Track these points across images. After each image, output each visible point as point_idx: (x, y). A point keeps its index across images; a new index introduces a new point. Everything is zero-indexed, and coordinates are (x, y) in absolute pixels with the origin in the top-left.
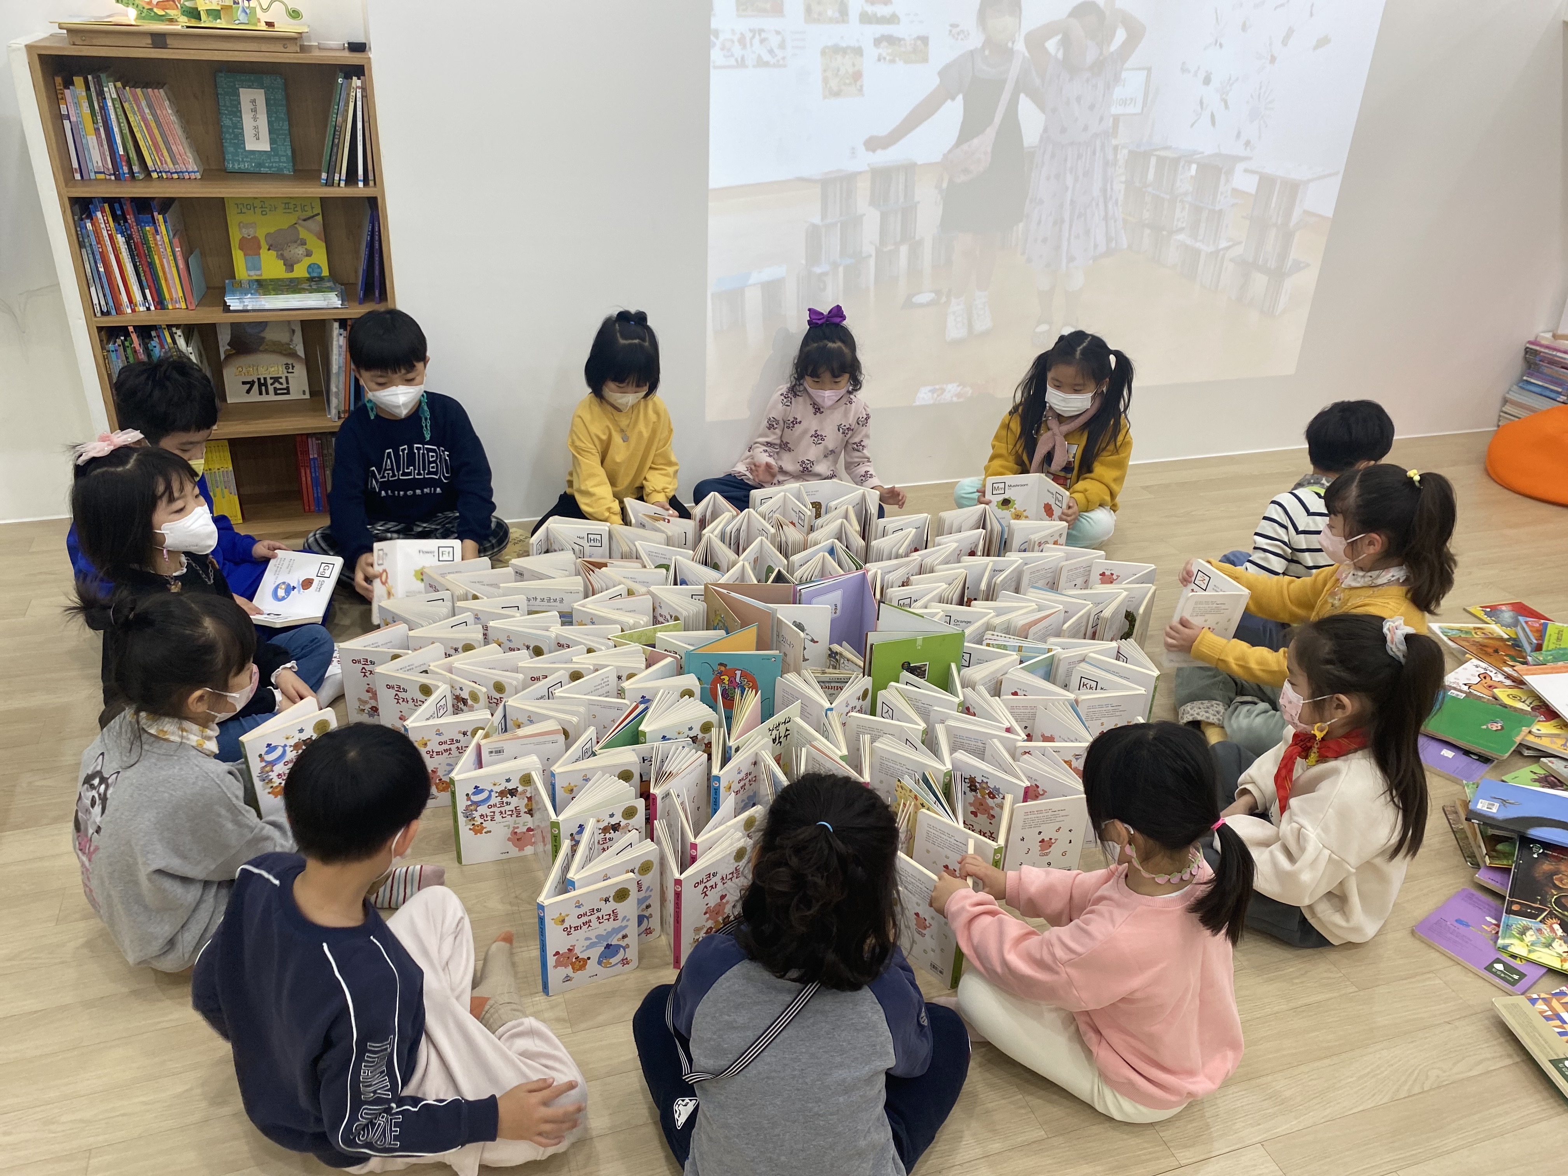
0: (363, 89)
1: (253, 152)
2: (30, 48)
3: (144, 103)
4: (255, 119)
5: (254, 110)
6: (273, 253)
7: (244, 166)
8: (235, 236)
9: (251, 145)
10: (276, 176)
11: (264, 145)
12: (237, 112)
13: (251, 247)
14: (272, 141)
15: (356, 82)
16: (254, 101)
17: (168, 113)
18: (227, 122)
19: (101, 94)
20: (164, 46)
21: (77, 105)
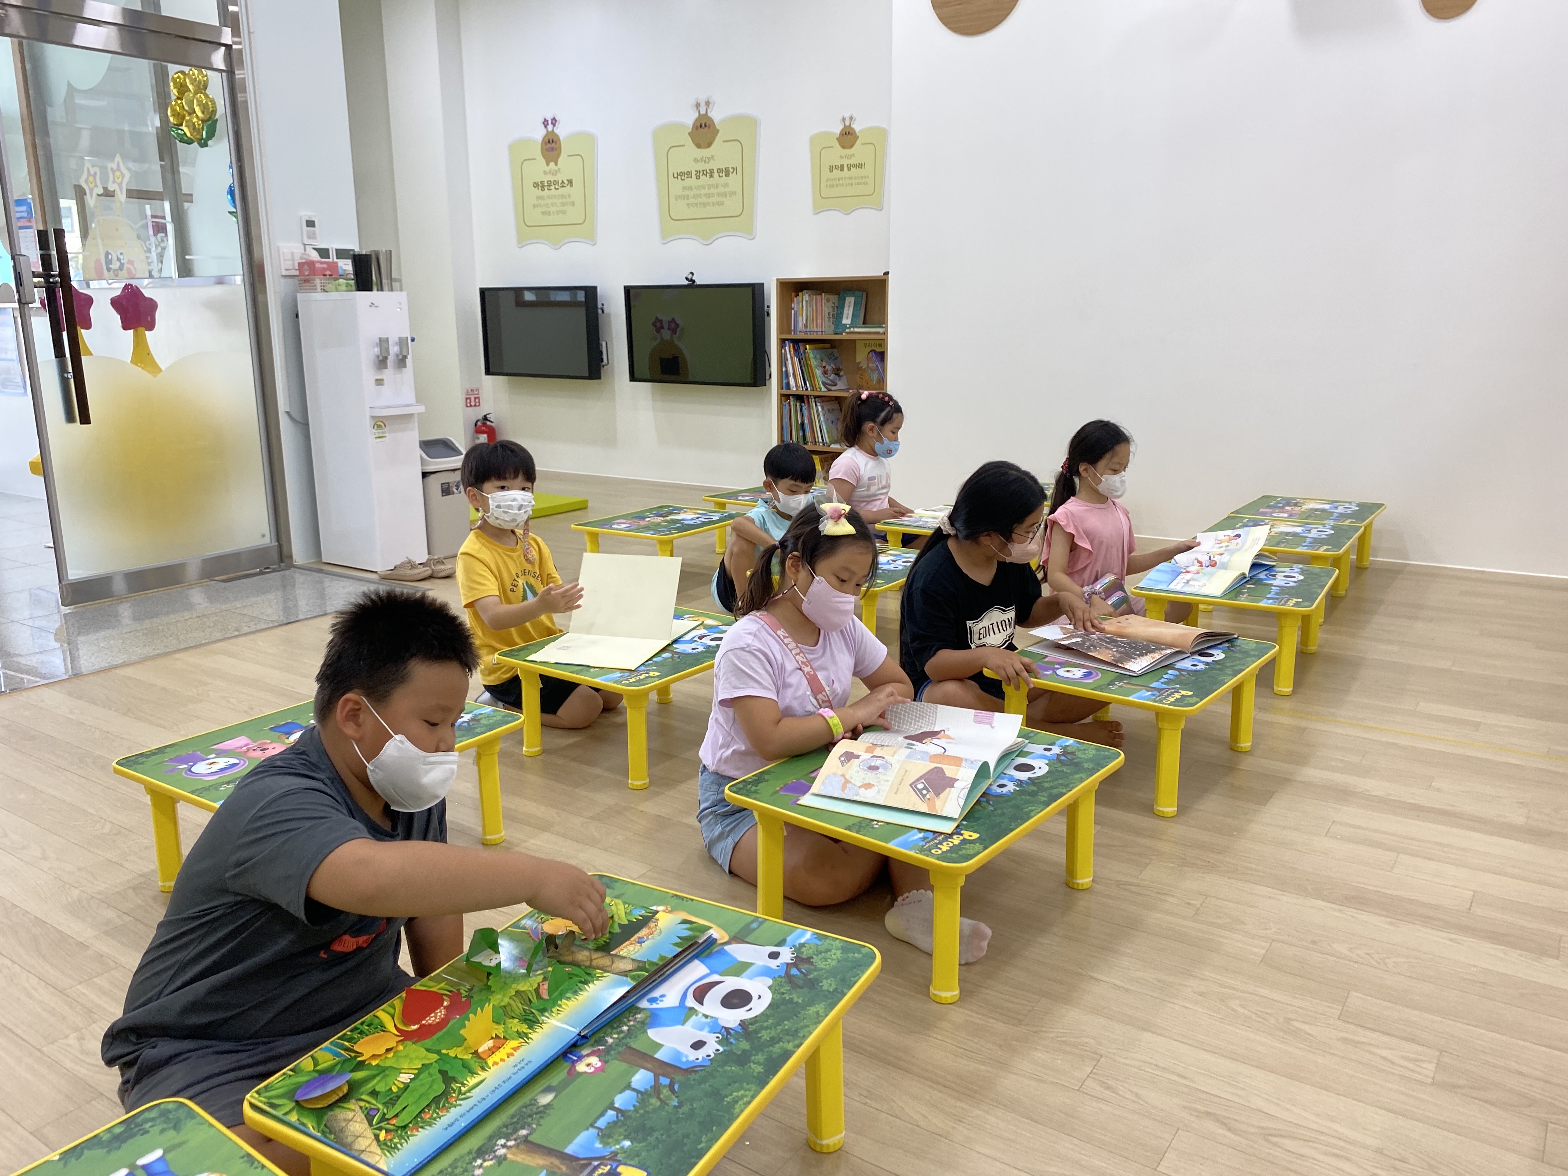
2: (777, 281)
21: (798, 303)
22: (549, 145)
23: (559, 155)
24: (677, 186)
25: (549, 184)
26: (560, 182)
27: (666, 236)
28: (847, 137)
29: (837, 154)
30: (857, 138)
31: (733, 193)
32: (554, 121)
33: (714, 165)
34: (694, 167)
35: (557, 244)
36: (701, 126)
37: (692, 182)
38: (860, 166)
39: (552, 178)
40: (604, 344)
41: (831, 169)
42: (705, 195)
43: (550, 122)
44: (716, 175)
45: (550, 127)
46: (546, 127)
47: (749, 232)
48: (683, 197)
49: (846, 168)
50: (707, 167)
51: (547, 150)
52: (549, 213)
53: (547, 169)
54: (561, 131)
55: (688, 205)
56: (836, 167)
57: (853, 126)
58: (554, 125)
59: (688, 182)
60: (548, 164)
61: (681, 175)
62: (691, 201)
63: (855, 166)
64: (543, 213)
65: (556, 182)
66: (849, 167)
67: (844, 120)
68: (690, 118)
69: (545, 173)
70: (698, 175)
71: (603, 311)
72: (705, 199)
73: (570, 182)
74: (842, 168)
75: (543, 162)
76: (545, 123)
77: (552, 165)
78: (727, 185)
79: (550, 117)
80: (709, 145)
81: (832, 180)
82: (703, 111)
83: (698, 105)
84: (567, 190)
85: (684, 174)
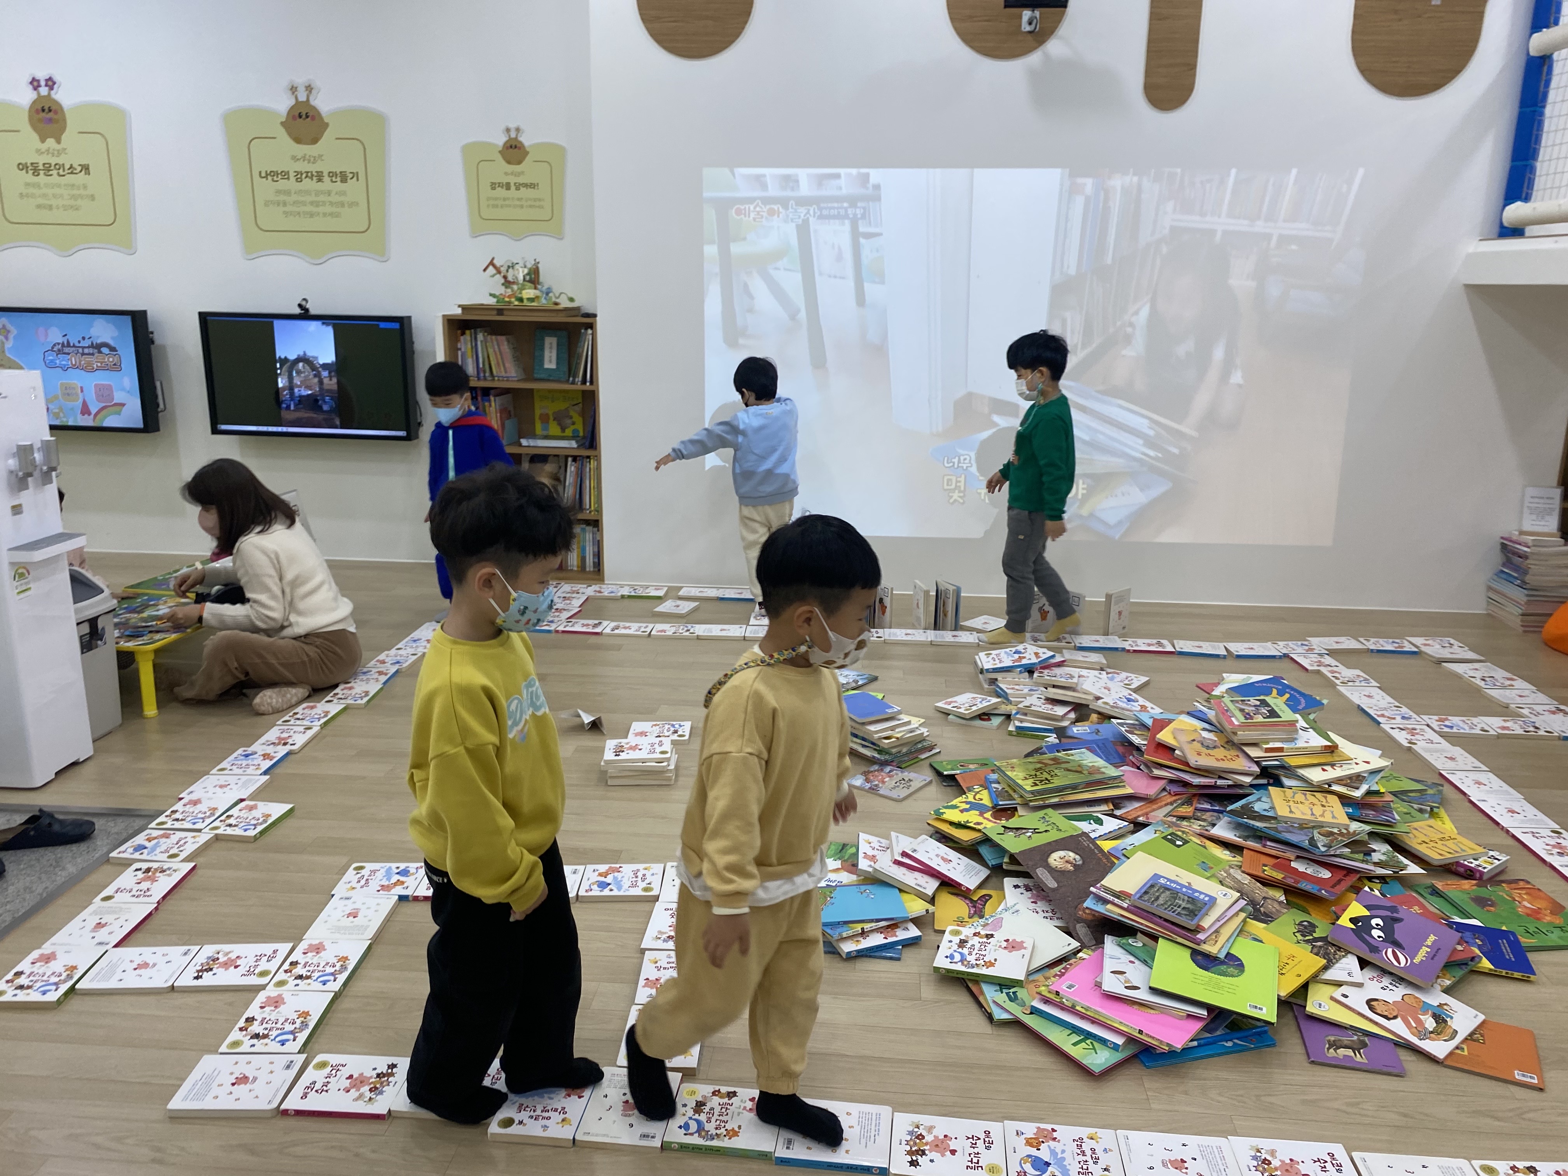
0: (592, 334)
1: (547, 369)
2: (444, 316)
3: (495, 343)
4: (551, 352)
5: (551, 348)
6: (555, 422)
7: (543, 376)
8: (538, 412)
9: (547, 366)
10: (558, 381)
11: (553, 366)
12: (542, 349)
13: (545, 419)
14: (558, 364)
15: (590, 331)
16: (551, 344)
17: (506, 348)
18: (537, 354)
19: (476, 339)
20: (502, 314)
21: (466, 343)
22: (44, 114)
23: (63, 129)
24: (265, 189)
25: (47, 168)
26: (67, 166)
27: (251, 249)
28: (514, 150)
29: (501, 170)
30: (527, 153)
31: (353, 204)
32: (51, 83)
33: (324, 167)
34: (293, 167)
35: (65, 249)
36: (300, 116)
37: (291, 184)
38: (532, 186)
39: (53, 161)
40: (158, 384)
41: (493, 186)
42: (312, 203)
43: (43, 83)
44: (326, 179)
45: (44, 91)
46: (35, 89)
47: (380, 252)
48: (277, 203)
49: (513, 187)
50: (313, 168)
51: (40, 120)
52: (50, 207)
53: (42, 147)
54: (64, 96)
55: (285, 213)
56: (500, 185)
57: (521, 139)
58: (51, 88)
59: (282, 184)
60: (43, 141)
61: (272, 175)
62: (289, 208)
63: (526, 185)
64: (39, 206)
65: (59, 166)
66: (518, 187)
67: (508, 130)
68: (283, 104)
69: (39, 152)
70: (299, 177)
71: (153, 342)
72: (309, 208)
73: (86, 168)
74: (508, 186)
75: (35, 136)
76: (35, 83)
77: (51, 142)
78: (344, 193)
79: (42, 76)
80: (315, 141)
81: (496, 199)
82: (302, 98)
83: (293, 89)
84: (81, 177)
85: (276, 174)
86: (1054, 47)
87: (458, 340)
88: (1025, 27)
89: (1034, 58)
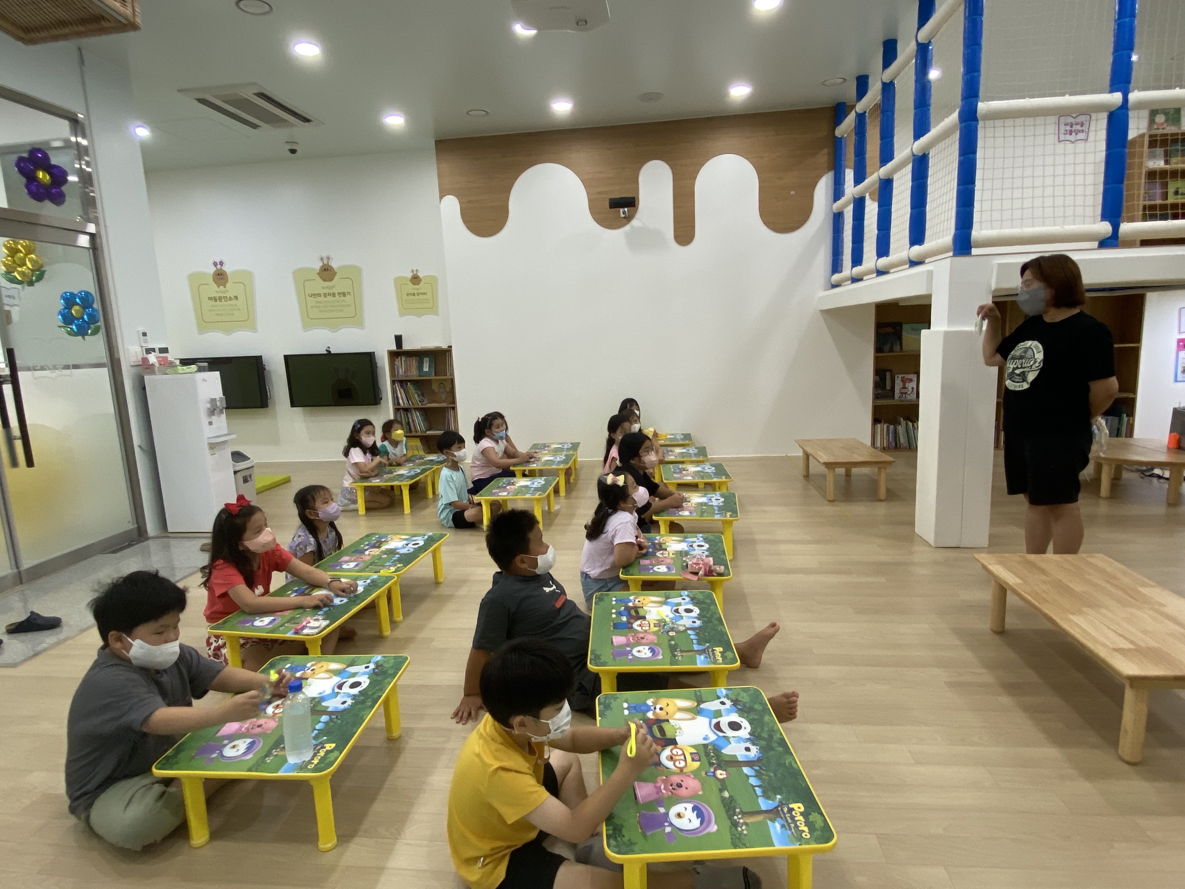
0: (451, 355)
2: (387, 351)
4: (427, 363)
5: (427, 361)
22: (219, 276)
23: (227, 282)
24: (311, 301)
25: (220, 299)
26: (228, 297)
27: (306, 327)
28: (416, 279)
29: (411, 287)
30: (421, 280)
31: (349, 306)
32: (221, 263)
33: (336, 291)
34: (322, 292)
35: (228, 331)
36: (325, 270)
37: (322, 299)
38: (424, 294)
39: (222, 295)
40: (267, 387)
41: (408, 295)
42: (331, 306)
43: (218, 263)
44: (337, 295)
45: (219, 267)
46: (215, 266)
47: (360, 324)
48: (317, 307)
49: (416, 294)
50: (331, 291)
51: (217, 279)
52: (221, 315)
53: (218, 290)
54: (226, 268)
55: (320, 311)
56: (411, 294)
57: (419, 274)
58: (222, 265)
59: (319, 299)
60: (218, 287)
61: (314, 295)
62: (321, 309)
63: (421, 294)
64: (217, 315)
65: (225, 297)
66: (418, 294)
67: (413, 271)
68: (318, 265)
69: (217, 292)
70: (325, 295)
71: (265, 369)
72: (331, 308)
73: (236, 298)
74: (414, 295)
75: (215, 286)
76: (215, 264)
77: (222, 287)
78: (344, 301)
79: (218, 261)
80: (331, 280)
81: (409, 300)
82: (326, 262)
83: (322, 259)
84: (234, 302)
85: (316, 294)
86: (635, 222)
87: (395, 361)
88: (623, 215)
89: (627, 228)
